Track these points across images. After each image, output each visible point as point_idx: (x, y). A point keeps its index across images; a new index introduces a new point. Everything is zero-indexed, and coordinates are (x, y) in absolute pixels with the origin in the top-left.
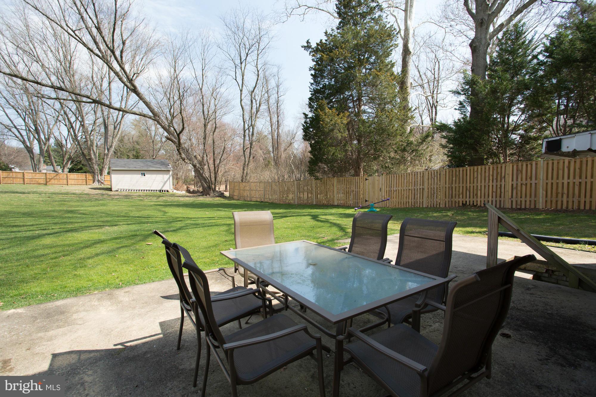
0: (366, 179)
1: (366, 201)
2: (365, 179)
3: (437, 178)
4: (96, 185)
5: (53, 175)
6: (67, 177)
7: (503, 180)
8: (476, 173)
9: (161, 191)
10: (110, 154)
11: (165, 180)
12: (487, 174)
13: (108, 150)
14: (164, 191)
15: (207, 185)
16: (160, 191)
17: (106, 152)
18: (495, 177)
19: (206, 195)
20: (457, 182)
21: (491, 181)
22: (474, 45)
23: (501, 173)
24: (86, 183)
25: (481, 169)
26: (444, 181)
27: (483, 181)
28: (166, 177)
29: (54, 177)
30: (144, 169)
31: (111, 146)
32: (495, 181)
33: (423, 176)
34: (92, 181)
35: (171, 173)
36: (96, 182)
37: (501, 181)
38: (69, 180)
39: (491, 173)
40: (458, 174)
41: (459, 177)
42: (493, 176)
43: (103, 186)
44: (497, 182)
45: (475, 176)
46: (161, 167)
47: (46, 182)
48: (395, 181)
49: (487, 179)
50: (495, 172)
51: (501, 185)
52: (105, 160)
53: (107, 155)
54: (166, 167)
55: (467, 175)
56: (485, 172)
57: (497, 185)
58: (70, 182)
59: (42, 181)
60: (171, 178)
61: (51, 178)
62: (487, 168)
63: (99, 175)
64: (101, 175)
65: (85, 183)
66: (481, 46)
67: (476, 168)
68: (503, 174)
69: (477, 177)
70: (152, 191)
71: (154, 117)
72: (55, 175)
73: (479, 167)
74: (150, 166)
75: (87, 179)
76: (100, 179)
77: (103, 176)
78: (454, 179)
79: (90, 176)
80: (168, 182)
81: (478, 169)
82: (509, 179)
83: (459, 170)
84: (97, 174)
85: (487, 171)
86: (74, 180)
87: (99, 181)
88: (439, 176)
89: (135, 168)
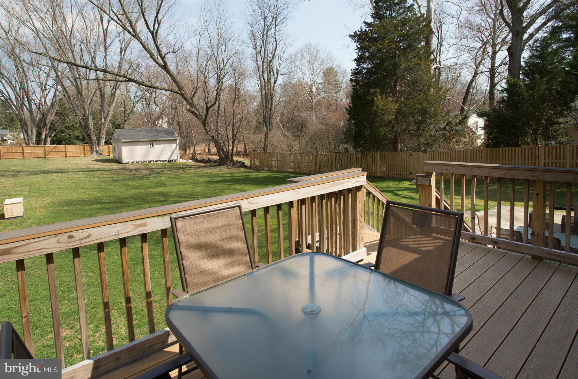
0: (411, 155)
1: (411, 173)
2: (409, 154)
3: (479, 155)
4: (95, 156)
5: (51, 148)
6: (65, 149)
7: (537, 159)
8: (513, 153)
9: (170, 162)
10: (107, 123)
11: (173, 149)
12: (523, 154)
13: (105, 120)
14: (172, 161)
15: (224, 155)
16: (168, 161)
17: (103, 121)
18: (530, 156)
19: (224, 166)
20: (498, 159)
21: (527, 160)
22: (511, 51)
23: (535, 153)
24: (85, 154)
25: (518, 150)
26: (486, 159)
27: (520, 159)
28: (174, 146)
29: (52, 150)
30: (152, 139)
31: (108, 114)
32: (530, 159)
33: (466, 154)
34: (90, 153)
35: (178, 142)
36: (95, 153)
37: (535, 160)
38: (67, 152)
39: (527, 153)
40: (498, 153)
41: (499, 154)
42: (528, 155)
43: (101, 157)
44: (532, 160)
45: (513, 155)
46: (168, 136)
47: (46, 155)
48: (439, 156)
49: (523, 158)
50: (530, 152)
51: (535, 163)
52: (102, 129)
53: (104, 124)
54: (173, 136)
55: (506, 154)
56: (522, 152)
57: (532, 163)
58: (69, 154)
59: (42, 155)
60: (178, 148)
61: (49, 151)
62: (523, 149)
63: (97, 146)
64: (99, 145)
65: (83, 155)
66: (517, 52)
67: (513, 148)
68: (537, 155)
69: (515, 156)
70: (160, 161)
71: (179, 91)
72: (53, 147)
73: (517, 148)
74: (157, 136)
75: (86, 150)
76: (98, 150)
77: (101, 146)
78: (495, 157)
79: (88, 147)
80: (176, 151)
81: (515, 150)
82: (542, 158)
83: (499, 150)
84: (95, 144)
85: (523, 152)
86: (72, 152)
87: (97, 152)
88: (480, 154)
89: (144, 138)
